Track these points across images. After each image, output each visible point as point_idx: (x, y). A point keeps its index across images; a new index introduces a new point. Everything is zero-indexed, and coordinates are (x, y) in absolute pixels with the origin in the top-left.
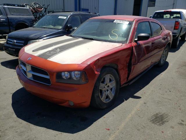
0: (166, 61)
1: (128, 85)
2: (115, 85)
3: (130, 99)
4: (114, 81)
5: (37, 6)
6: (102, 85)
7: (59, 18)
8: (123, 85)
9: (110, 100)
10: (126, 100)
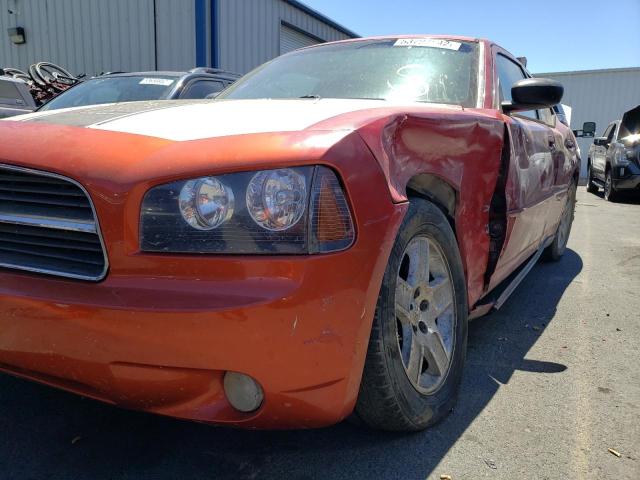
0: (567, 246)
1: (493, 309)
2: (451, 301)
3: (519, 375)
4: (447, 280)
5: (55, 74)
6: (403, 291)
7: (142, 83)
8: (474, 307)
9: (440, 379)
10: (505, 382)
